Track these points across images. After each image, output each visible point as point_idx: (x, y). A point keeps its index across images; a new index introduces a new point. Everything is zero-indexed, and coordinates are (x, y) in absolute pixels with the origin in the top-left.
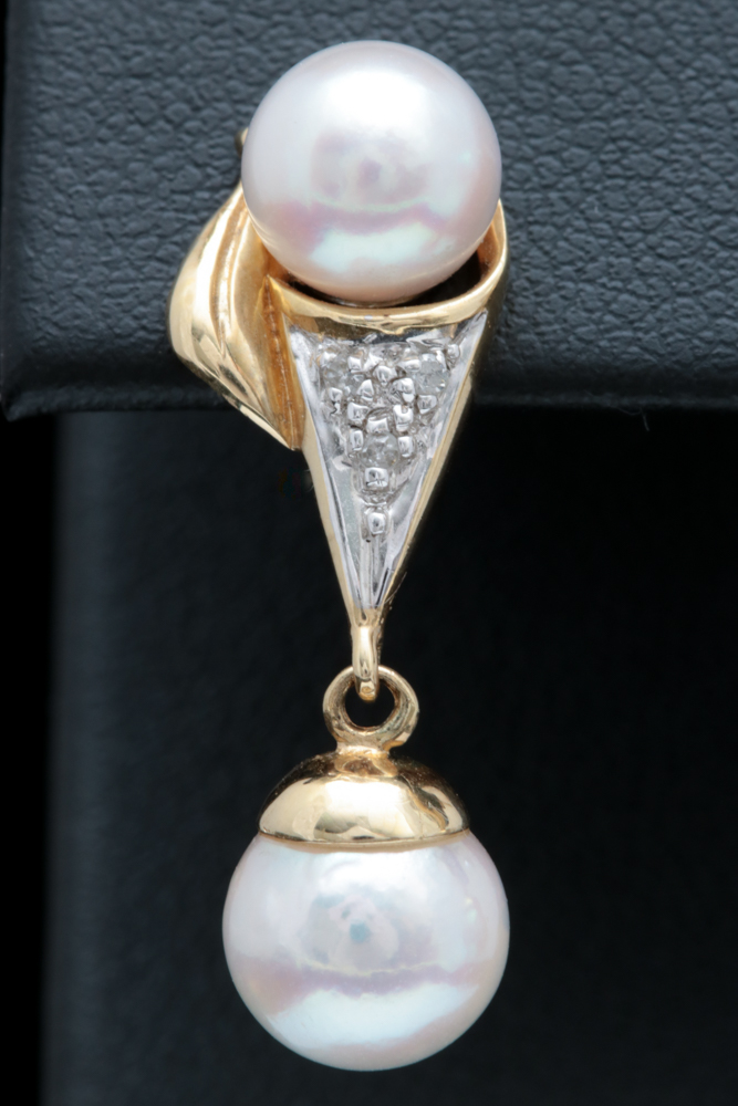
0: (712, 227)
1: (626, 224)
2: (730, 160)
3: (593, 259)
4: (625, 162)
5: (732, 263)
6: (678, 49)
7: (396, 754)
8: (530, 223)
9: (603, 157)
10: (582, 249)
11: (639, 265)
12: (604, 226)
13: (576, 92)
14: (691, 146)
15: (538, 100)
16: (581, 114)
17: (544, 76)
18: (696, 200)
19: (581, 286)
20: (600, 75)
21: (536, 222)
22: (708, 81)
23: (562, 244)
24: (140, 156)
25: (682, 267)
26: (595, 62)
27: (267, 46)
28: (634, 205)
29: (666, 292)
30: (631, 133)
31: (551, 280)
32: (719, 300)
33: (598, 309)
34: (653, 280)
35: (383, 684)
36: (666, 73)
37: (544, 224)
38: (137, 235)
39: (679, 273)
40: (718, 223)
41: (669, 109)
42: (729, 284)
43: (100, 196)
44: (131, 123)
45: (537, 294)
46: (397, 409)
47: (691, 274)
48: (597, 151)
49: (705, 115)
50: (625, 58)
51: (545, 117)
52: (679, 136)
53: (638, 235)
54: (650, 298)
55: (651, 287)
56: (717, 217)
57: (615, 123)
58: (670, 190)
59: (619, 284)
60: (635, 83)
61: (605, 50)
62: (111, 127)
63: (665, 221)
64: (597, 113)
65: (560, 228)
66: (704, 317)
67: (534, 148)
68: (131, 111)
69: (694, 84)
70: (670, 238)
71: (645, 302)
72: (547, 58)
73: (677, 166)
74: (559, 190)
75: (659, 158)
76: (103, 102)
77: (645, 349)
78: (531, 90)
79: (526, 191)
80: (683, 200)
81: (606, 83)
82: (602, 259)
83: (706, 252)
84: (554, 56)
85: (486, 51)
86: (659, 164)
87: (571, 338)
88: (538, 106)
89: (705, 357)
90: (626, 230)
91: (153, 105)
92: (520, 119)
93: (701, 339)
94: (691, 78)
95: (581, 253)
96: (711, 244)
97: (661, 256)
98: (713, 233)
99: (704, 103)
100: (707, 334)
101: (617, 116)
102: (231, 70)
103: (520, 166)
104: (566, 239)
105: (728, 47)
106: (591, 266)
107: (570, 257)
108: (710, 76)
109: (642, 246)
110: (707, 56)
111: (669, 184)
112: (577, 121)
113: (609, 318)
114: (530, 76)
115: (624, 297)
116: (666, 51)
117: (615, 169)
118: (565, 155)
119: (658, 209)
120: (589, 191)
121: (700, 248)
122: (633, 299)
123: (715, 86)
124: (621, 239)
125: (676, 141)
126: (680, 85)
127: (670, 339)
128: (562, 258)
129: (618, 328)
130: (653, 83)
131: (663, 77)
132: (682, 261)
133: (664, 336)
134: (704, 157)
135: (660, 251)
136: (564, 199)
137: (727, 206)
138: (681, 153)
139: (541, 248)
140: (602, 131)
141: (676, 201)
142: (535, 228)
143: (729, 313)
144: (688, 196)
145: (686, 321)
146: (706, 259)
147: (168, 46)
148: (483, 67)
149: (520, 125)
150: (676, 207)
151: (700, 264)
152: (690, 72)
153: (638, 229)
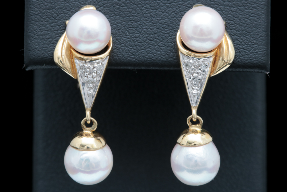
0: (148, 37)
1: (133, 36)
2: (151, 24)
3: (127, 43)
4: (133, 25)
5: (151, 43)
6: (142, 4)
7: (94, 132)
8: (116, 36)
9: (129, 24)
10: (125, 41)
11: (135, 44)
12: (129, 37)
13: (124, 12)
14: (144, 22)
15: (117, 13)
16: (125, 16)
17: (118, 9)
18: (145, 32)
19: (125, 48)
20: (128, 9)
21: (117, 36)
22: (147, 10)
23: (122, 40)
24: (48, 24)
25: (142, 44)
26: (127, 6)
27: (70, 4)
28: (134, 33)
29: (140, 49)
30: (133, 19)
31: (120, 47)
32: (149, 50)
33: (128, 52)
34: (137, 47)
35: (91, 121)
36: (139, 8)
37: (118, 36)
38: (48, 39)
39: (142, 45)
40: (148, 36)
41: (140, 15)
42: (150, 47)
43: (42, 31)
44: (47, 18)
45: (117, 49)
46: (93, 74)
47: (144, 46)
48: (128, 23)
49: (146, 16)
50: (132, 5)
51: (118, 16)
52: (142, 20)
53: (135, 38)
54: (137, 50)
55: (137, 48)
56: (149, 35)
57: (131, 17)
58: (140, 30)
59: (131, 47)
60: (134, 10)
61: (129, 4)
62: (43, 19)
63: (139, 36)
64: (128, 16)
65: (121, 37)
66: (146, 54)
67: (117, 22)
68: (47, 16)
69: (144, 10)
70: (140, 39)
71: (136, 51)
72: (119, 5)
73: (141, 25)
74: (121, 30)
75: (138, 24)
76: (42, 14)
77: (136, 59)
78: (116, 11)
79: (115, 30)
80: (142, 32)
81: (129, 10)
82: (129, 43)
83: (146, 41)
84: (120, 5)
85: (108, 4)
86: (138, 25)
87: (123, 57)
88: (117, 14)
89: (146, 61)
90: (133, 37)
91: (51, 14)
92: (114, 17)
93: (146, 58)
94: (144, 9)
95: (125, 42)
96: (148, 40)
97: (139, 42)
98: (148, 38)
99: (146, 14)
100: (147, 57)
101: (131, 16)
102: (64, 8)
103: (114, 26)
104: (122, 39)
105: (150, 3)
106: (127, 44)
107: (123, 42)
108: (147, 9)
109: (135, 40)
110: (147, 5)
111: (140, 29)
112: (124, 17)
113: (130, 54)
114: (116, 9)
115: (132, 50)
116: (140, 4)
117: (131, 26)
118: (122, 23)
119: (138, 33)
120: (126, 30)
121: (145, 41)
122: (134, 50)
123: (148, 10)
124: (132, 39)
125: (141, 21)
126: (142, 10)
127: (140, 58)
128: (122, 43)
129: (131, 56)
130: (137, 10)
131: (139, 9)
132: (142, 43)
133: (139, 57)
134: (146, 24)
135: (139, 41)
136: (122, 32)
137: (150, 33)
138: (142, 23)
139: (118, 41)
140: (129, 19)
141: (141, 32)
142: (117, 37)
143: (151, 53)
144: (143, 31)
145: (143, 54)
146: (147, 43)
147: (53, 4)
148: (108, 7)
149: (114, 18)
150: (141, 33)
151: (146, 44)
152: (144, 8)
153: (135, 37)
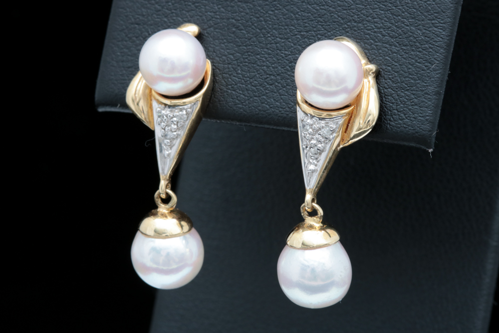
0: (266, 79)
1: (246, 76)
2: (274, 60)
3: (236, 85)
4: (249, 58)
5: (269, 89)
6: (267, 28)
8: (223, 73)
9: (244, 57)
10: (234, 81)
11: (247, 87)
12: (240, 76)
13: (240, 38)
14: (265, 56)
15: (231, 39)
16: (241, 44)
17: (234, 33)
18: (264, 71)
19: (232, 92)
20: (247, 34)
21: (224, 73)
22: (273, 38)
23: (230, 80)
25: (257, 89)
26: (247, 30)
27: (169, 19)
28: (249, 70)
29: (252, 95)
30: (252, 51)
31: (225, 89)
32: (264, 99)
33: (235, 98)
34: (249, 92)
35: (167, 194)
36: (263, 35)
37: (226, 74)
39: (256, 90)
40: (268, 78)
41: (262, 45)
42: (268, 95)
43: (123, 56)
44: (133, 37)
45: (221, 93)
46: (173, 125)
47: (259, 91)
48: (242, 55)
49: (270, 47)
50: (254, 29)
51: (232, 44)
52: (263, 52)
53: (248, 79)
54: (248, 97)
55: (248, 93)
56: (268, 76)
57: (248, 48)
58: (258, 67)
59: (241, 92)
60: (255, 37)
61: (250, 27)
62: (128, 37)
63: (255, 75)
64: (245, 44)
65: (230, 75)
66: (260, 103)
67: (228, 53)
68: (134, 34)
70: (256, 80)
71: (246, 98)
72: (235, 28)
73: (261, 61)
74: (232, 65)
75: (257, 58)
76: (128, 30)
77: (244, 110)
78: (230, 36)
79: (224, 64)
80: (261, 70)
81: (248, 36)
82: (239, 85)
83: (263, 85)
84: (237, 28)
86: (257, 60)
87: (227, 106)
89: (258, 114)
90: (246, 77)
92: (226, 44)
93: (258, 109)
94: (269, 37)
95: (234, 83)
96: (265, 84)
97: (252, 85)
99: (271, 44)
100: (260, 108)
101: (249, 46)
102: (160, 24)
104: (231, 78)
107: (231, 83)
108: (273, 36)
109: (248, 82)
110: (274, 31)
112: (240, 46)
113: (237, 101)
114: (230, 33)
115: (242, 96)
116: (265, 29)
117: (246, 60)
118: (235, 55)
119: (254, 72)
120: (239, 66)
122: (244, 97)
124: (244, 80)
125: (262, 54)
126: (266, 38)
127: (250, 108)
128: (229, 84)
129: (239, 104)
130: (259, 37)
132: (257, 87)
133: (249, 107)
134: (268, 59)
135: (253, 84)
136: (233, 68)
137: (271, 73)
138: (262, 57)
139: (224, 80)
140: (245, 49)
141: (259, 70)
142: (224, 75)
143: (266, 103)
144: (262, 69)
145: (255, 104)
146: (263, 87)
147: (146, 17)
148: (220, 29)
149: (226, 46)
150: (259, 72)
151: (262, 88)
152: (269, 35)
